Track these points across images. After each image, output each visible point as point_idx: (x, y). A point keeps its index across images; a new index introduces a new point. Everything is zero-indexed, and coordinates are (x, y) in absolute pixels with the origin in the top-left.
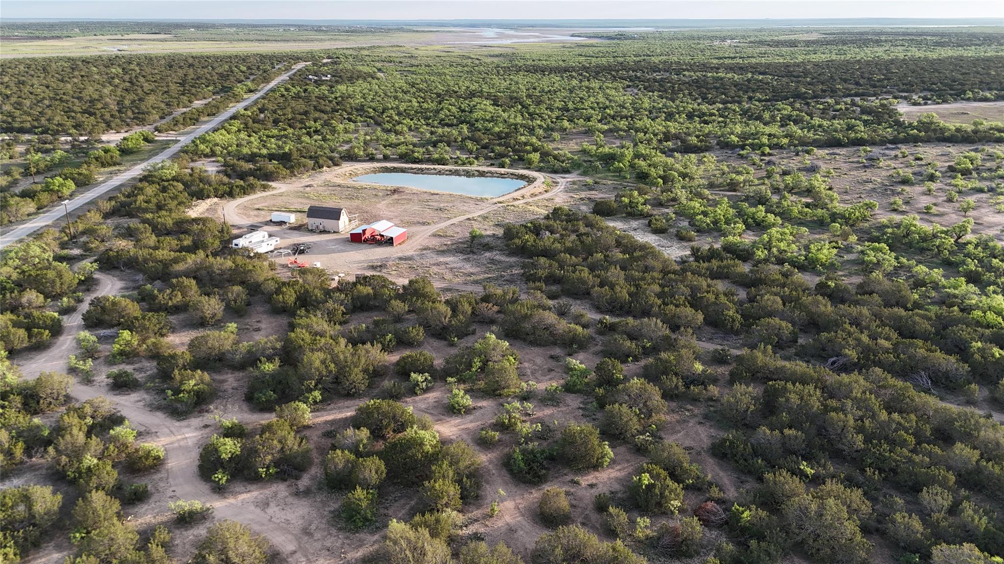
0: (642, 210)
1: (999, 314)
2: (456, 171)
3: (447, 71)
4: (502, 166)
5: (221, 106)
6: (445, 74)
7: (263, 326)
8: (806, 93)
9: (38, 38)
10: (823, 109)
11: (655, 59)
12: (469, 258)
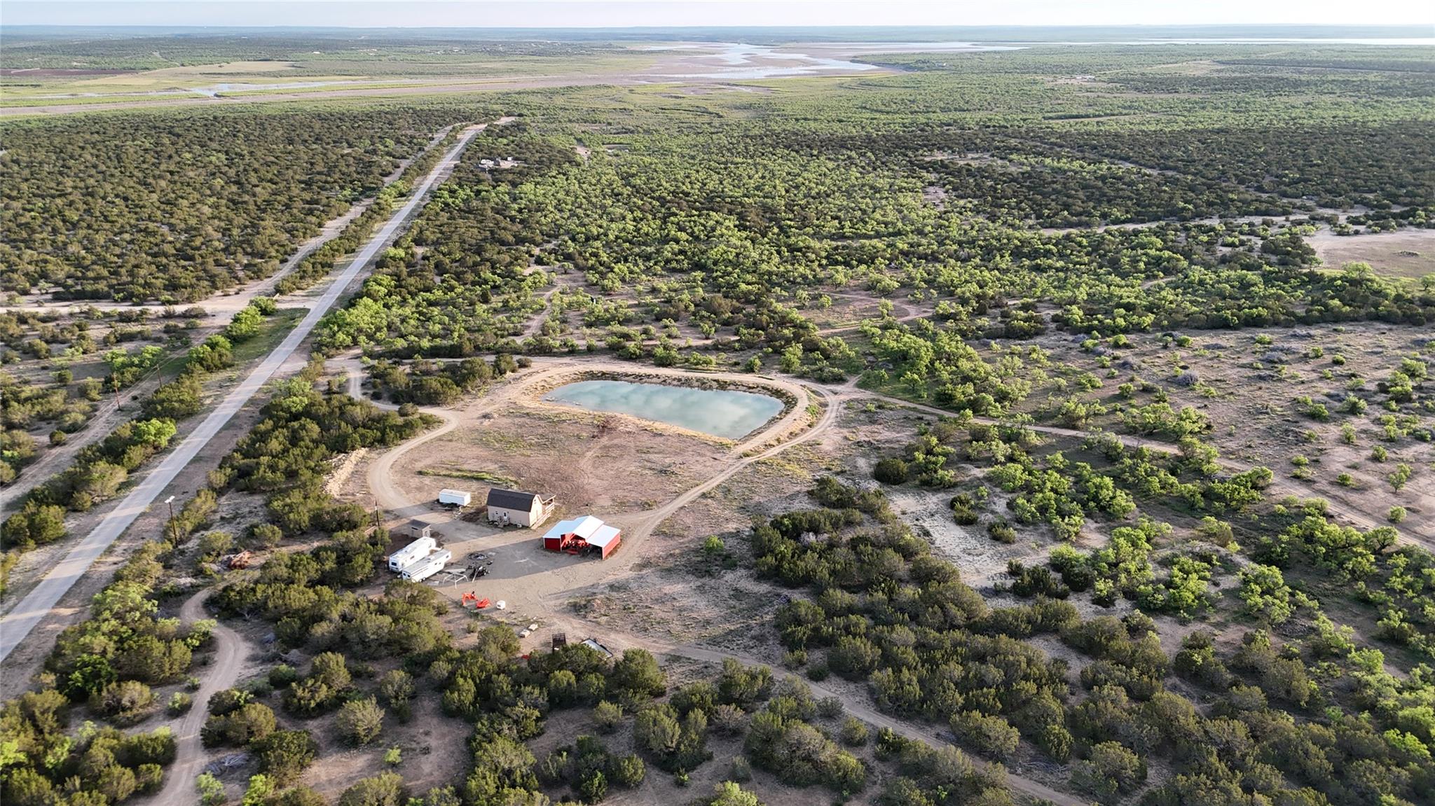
0: (942, 478)
1: (1425, 738)
2: (687, 380)
3: (673, 145)
4: (750, 369)
5: (361, 234)
6: (670, 151)
7: (432, 742)
8: (1184, 209)
9: (103, 72)
10: (1207, 243)
11: (971, 119)
12: (703, 586)
